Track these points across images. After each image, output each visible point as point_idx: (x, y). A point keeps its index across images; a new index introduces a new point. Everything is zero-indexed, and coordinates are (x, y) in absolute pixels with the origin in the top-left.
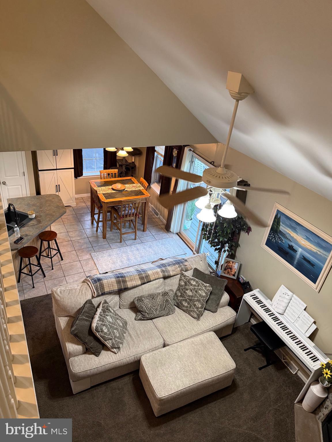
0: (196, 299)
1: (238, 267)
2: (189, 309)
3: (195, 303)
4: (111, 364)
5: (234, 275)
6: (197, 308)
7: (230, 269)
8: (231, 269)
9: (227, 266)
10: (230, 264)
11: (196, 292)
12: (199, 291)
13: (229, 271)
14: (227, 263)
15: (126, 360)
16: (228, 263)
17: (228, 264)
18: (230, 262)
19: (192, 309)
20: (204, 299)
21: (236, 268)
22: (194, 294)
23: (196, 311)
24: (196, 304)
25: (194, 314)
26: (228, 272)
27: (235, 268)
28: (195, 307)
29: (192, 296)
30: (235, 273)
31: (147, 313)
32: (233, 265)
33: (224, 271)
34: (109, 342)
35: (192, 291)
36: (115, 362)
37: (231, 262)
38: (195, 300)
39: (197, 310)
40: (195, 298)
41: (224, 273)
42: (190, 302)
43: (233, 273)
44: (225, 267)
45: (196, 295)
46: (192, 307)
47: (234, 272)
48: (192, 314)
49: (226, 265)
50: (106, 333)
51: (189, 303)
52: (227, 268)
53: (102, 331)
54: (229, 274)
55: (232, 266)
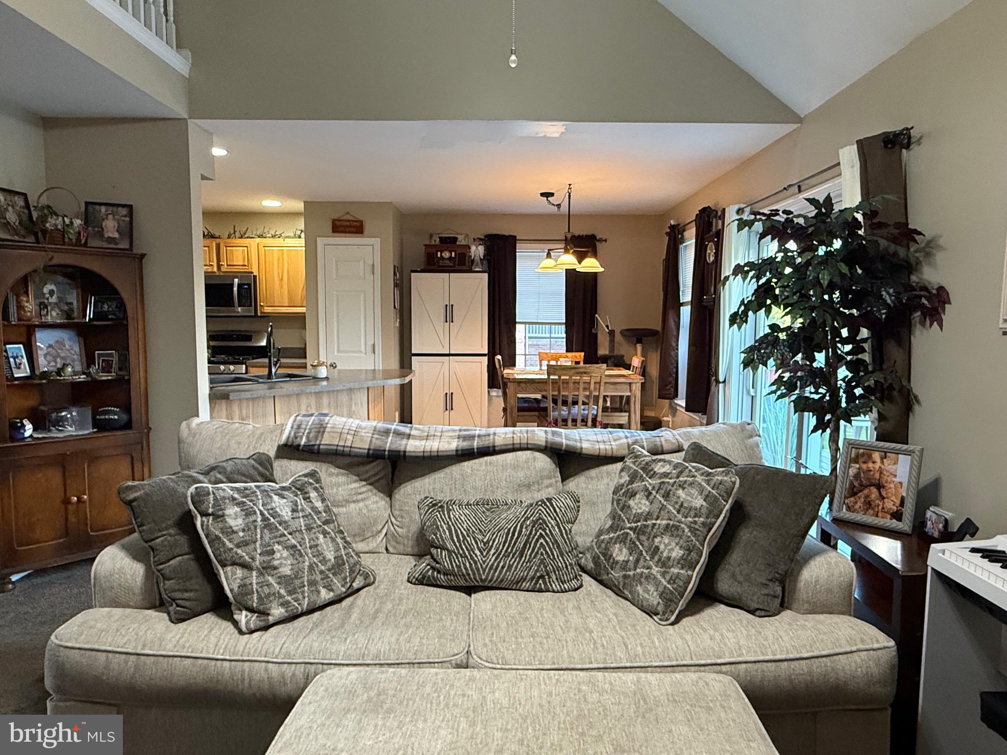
0: (664, 522)
1: (910, 472)
2: (631, 573)
3: (657, 540)
4: (200, 661)
5: (897, 516)
6: (665, 564)
7: (874, 490)
8: (879, 486)
9: (857, 476)
10: (871, 465)
11: (666, 496)
12: (680, 492)
13: (873, 496)
14: (856, 460)
15: (266, 670)
16: (861, 460)
17: (864, 466)
18: (870, 457)
19: (643, 567)
20: (695, 523)
21: (905, 481)
22: (656, 505)
23: (655, 578)
24: (662, 547)
25: (648, 591)
26: (868, 505)
27: (897, 480)
28: (656, 558)
29: (648, 516)
30: (902, 504)
31: (448, 550)
32: (888, 466)
33: (846, 497)
34: (234, 573)
35: (651, 497)
36: (219, 663)
37: (876, 456)
38: (657, 527)
39: (663, 574)
40: (658, 522)
41: (849, 508)
42: (639, 540)
43: (891, 505)
44: (851, 483)
45: (663, 508)
46: (641, 563)
47: (898, 502)
48: (641, 592)
49: (852, 472)
50: (230, 532)
51: (632, 549)
52: (861, 485)
53: (219, 517)
54: (871, 511)
55: (881, 472)
